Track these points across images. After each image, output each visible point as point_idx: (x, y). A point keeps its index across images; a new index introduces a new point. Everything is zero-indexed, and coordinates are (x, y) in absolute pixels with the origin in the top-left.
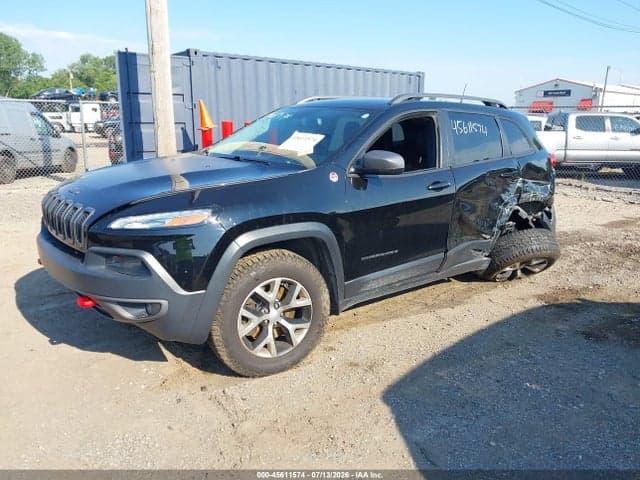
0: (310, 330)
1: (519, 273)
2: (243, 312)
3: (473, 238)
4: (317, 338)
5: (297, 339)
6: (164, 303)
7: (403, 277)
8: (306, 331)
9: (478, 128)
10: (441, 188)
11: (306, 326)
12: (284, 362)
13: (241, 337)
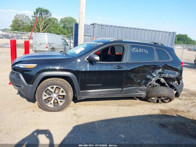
0: (65, 102)
1: (160, 101)
2: (44, 93)
3: (138, 86)
4: (67, 105)
5: (61, 104)
6: (23, 86)
7: (104, 93)
8: (64, 102)
9: (144, 51)
10: (120, 68)
11: (64, 101)
12: (56, 109)
13: (43, 100)
